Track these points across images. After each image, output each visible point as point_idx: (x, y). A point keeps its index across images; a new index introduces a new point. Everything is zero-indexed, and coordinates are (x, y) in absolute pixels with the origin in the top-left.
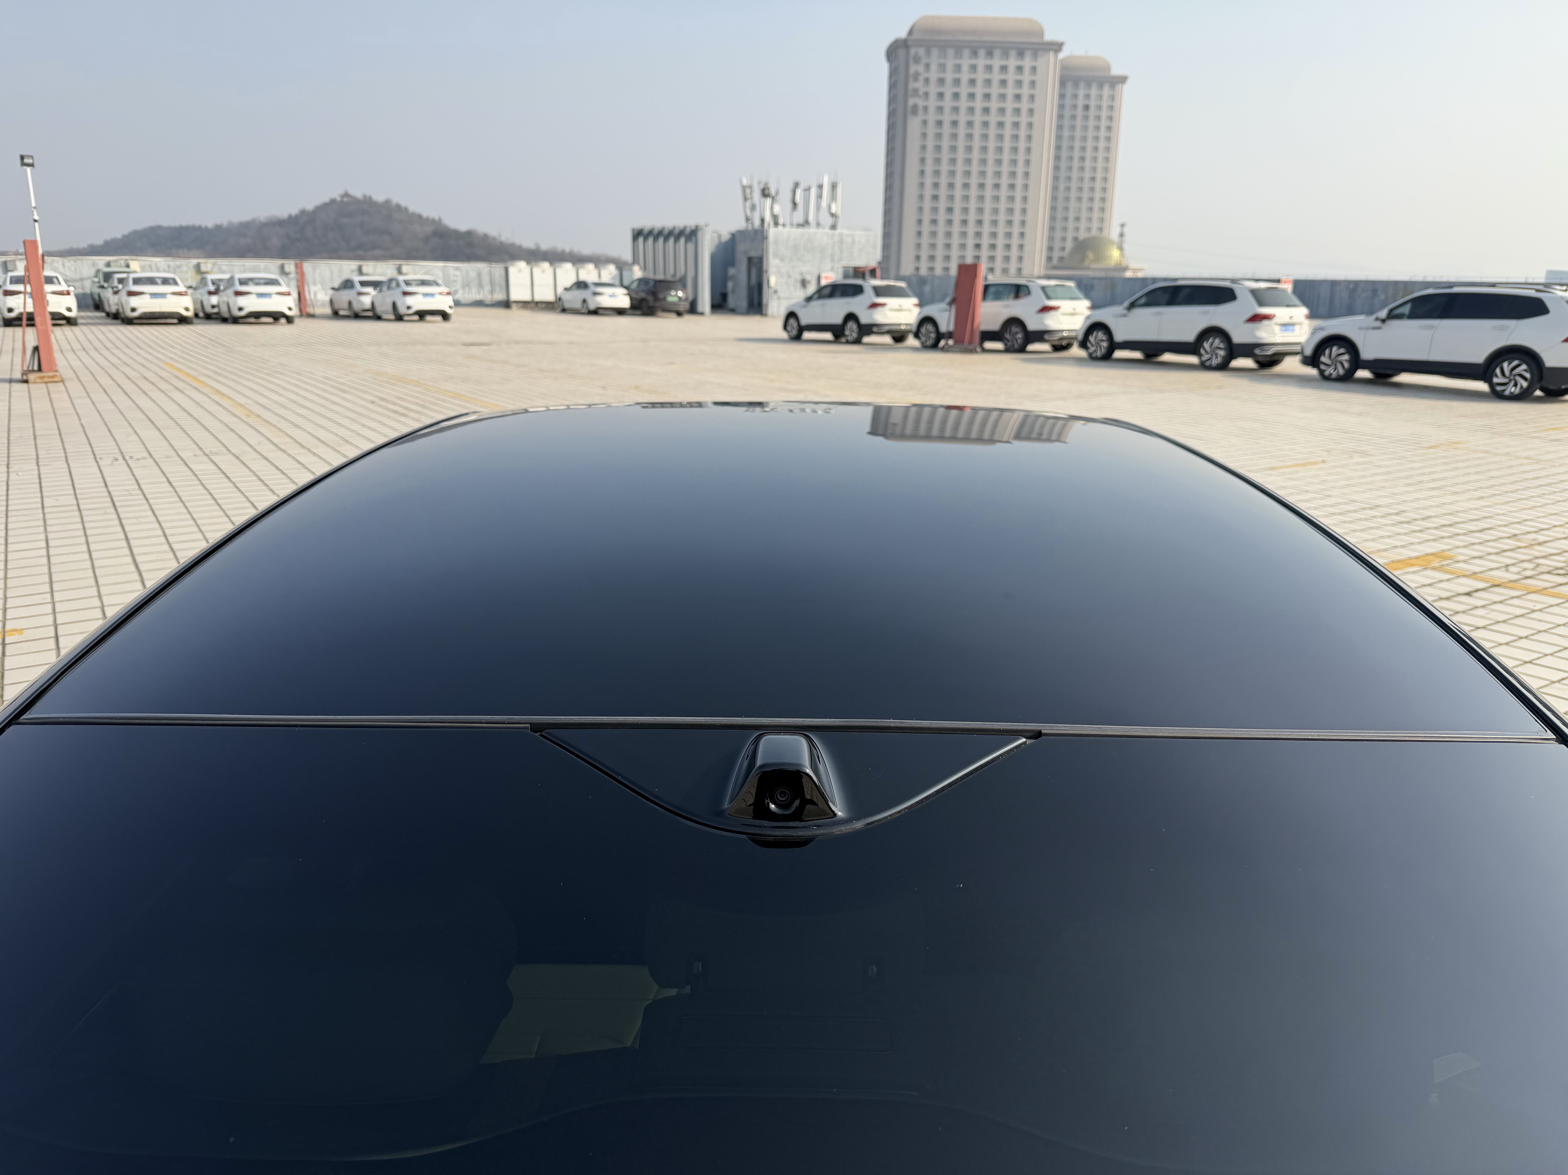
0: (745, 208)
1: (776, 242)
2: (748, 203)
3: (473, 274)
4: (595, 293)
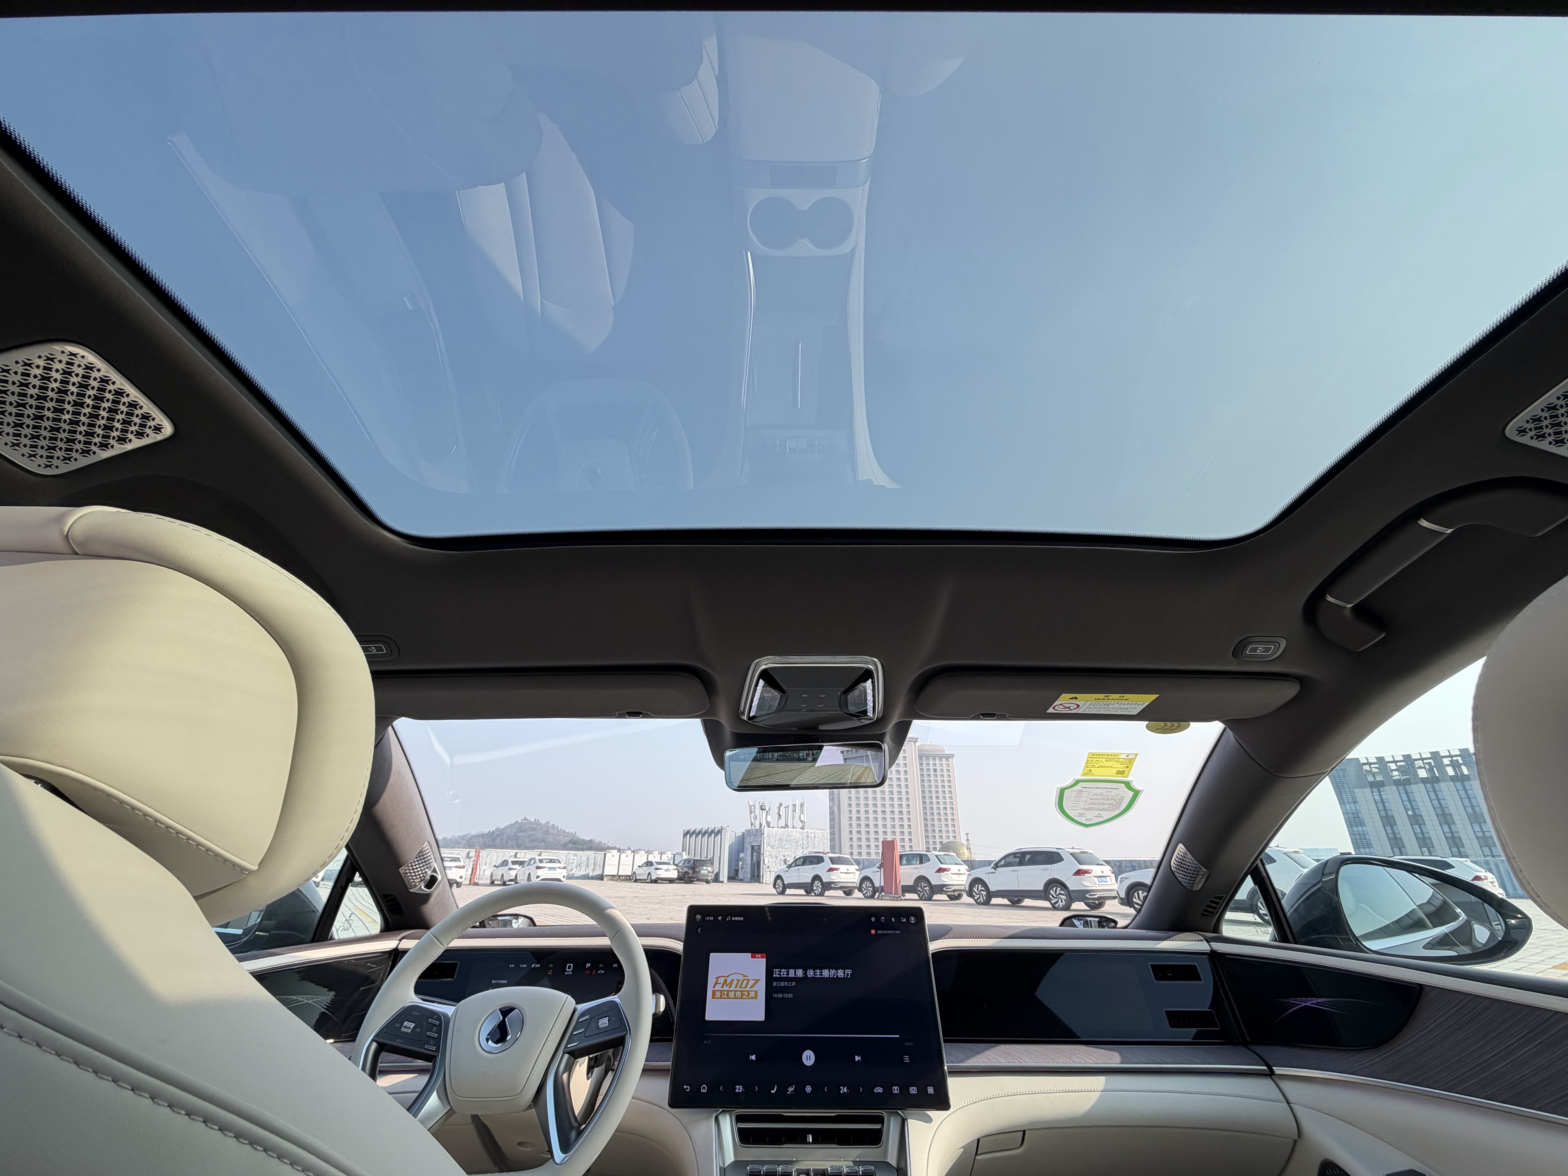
0: (751, 817)
1: (769, 837)
2: (753, 815)
3: (584, 858)
4: (656, 869)
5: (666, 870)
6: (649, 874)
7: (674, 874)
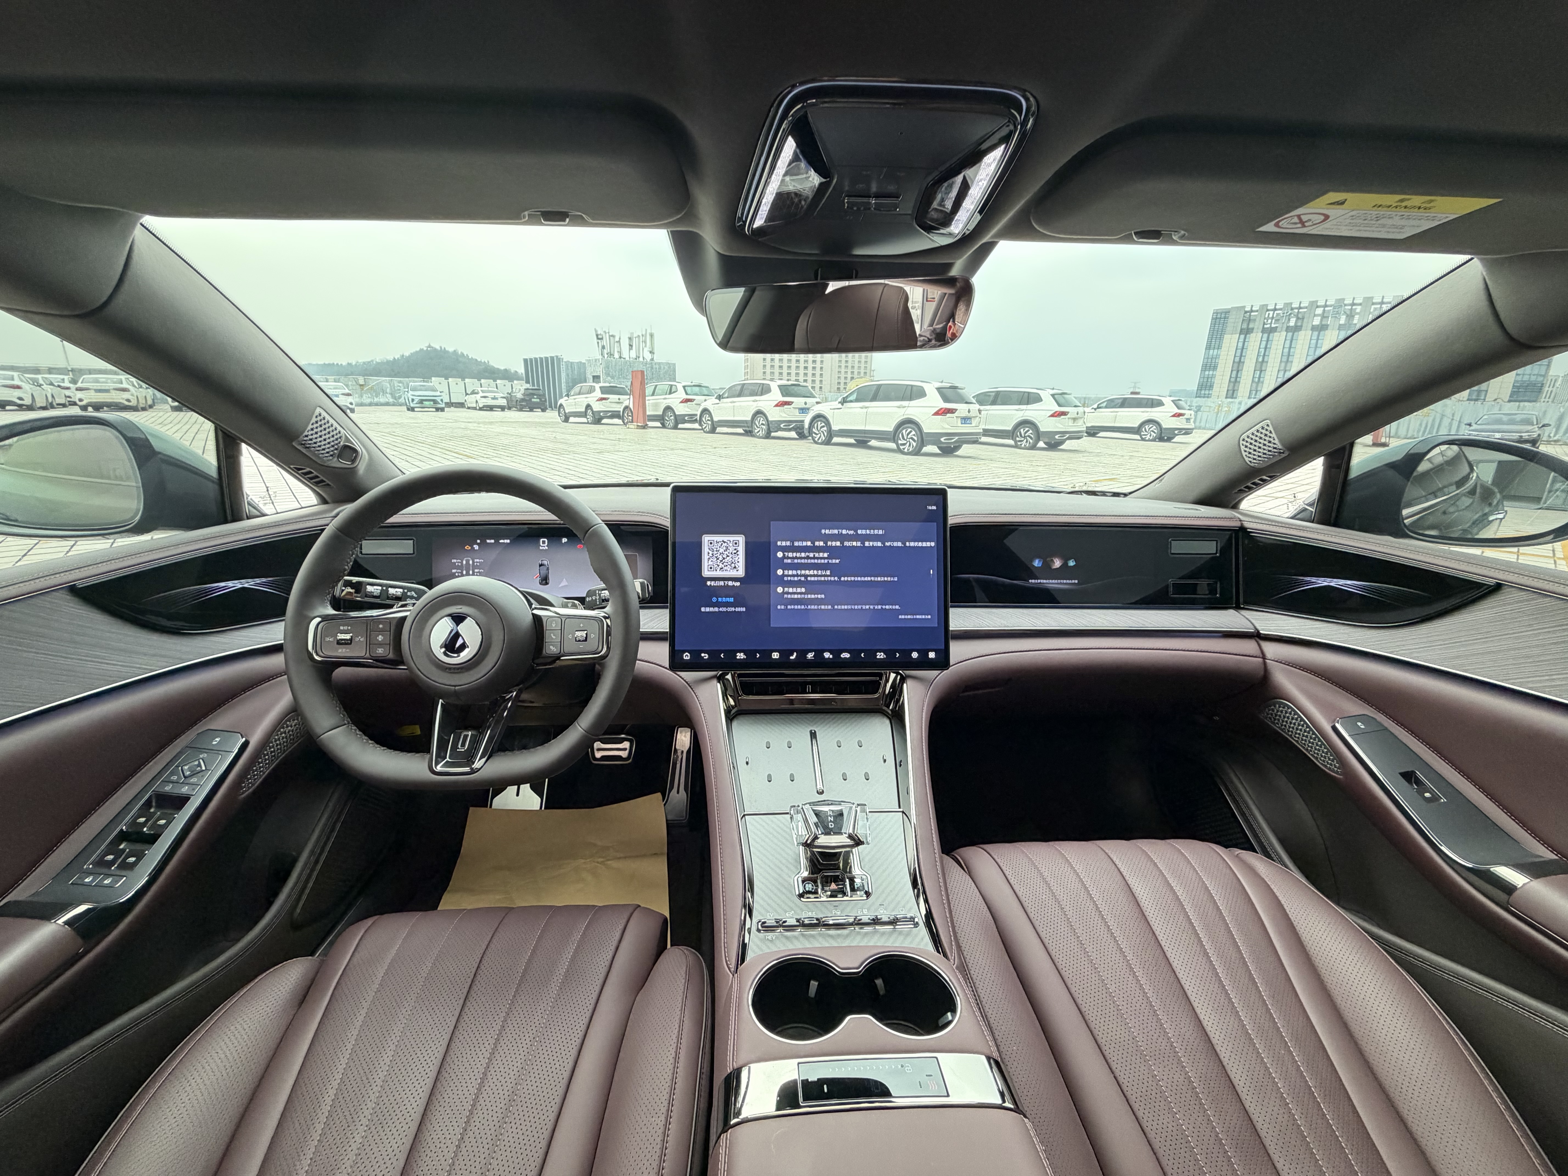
1: (608, 367)
4: (482, 397)
5: (493, 399)
6: (477, 402)
7: (503, 402)
